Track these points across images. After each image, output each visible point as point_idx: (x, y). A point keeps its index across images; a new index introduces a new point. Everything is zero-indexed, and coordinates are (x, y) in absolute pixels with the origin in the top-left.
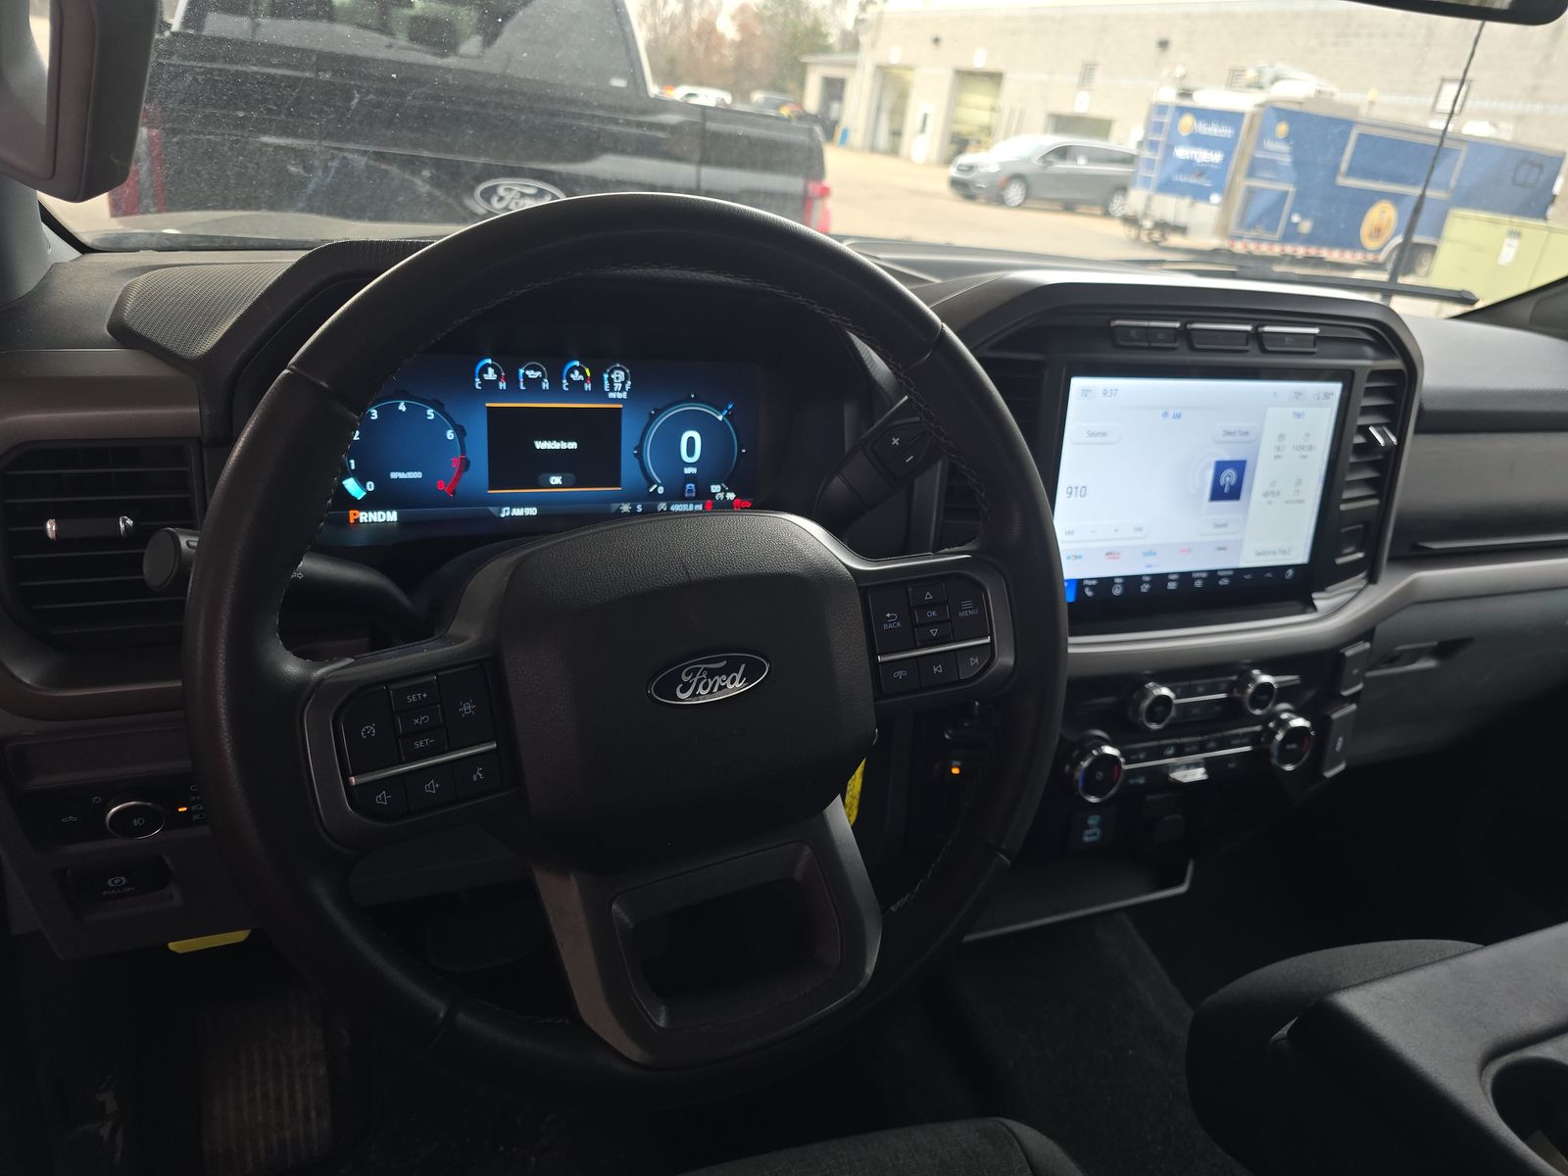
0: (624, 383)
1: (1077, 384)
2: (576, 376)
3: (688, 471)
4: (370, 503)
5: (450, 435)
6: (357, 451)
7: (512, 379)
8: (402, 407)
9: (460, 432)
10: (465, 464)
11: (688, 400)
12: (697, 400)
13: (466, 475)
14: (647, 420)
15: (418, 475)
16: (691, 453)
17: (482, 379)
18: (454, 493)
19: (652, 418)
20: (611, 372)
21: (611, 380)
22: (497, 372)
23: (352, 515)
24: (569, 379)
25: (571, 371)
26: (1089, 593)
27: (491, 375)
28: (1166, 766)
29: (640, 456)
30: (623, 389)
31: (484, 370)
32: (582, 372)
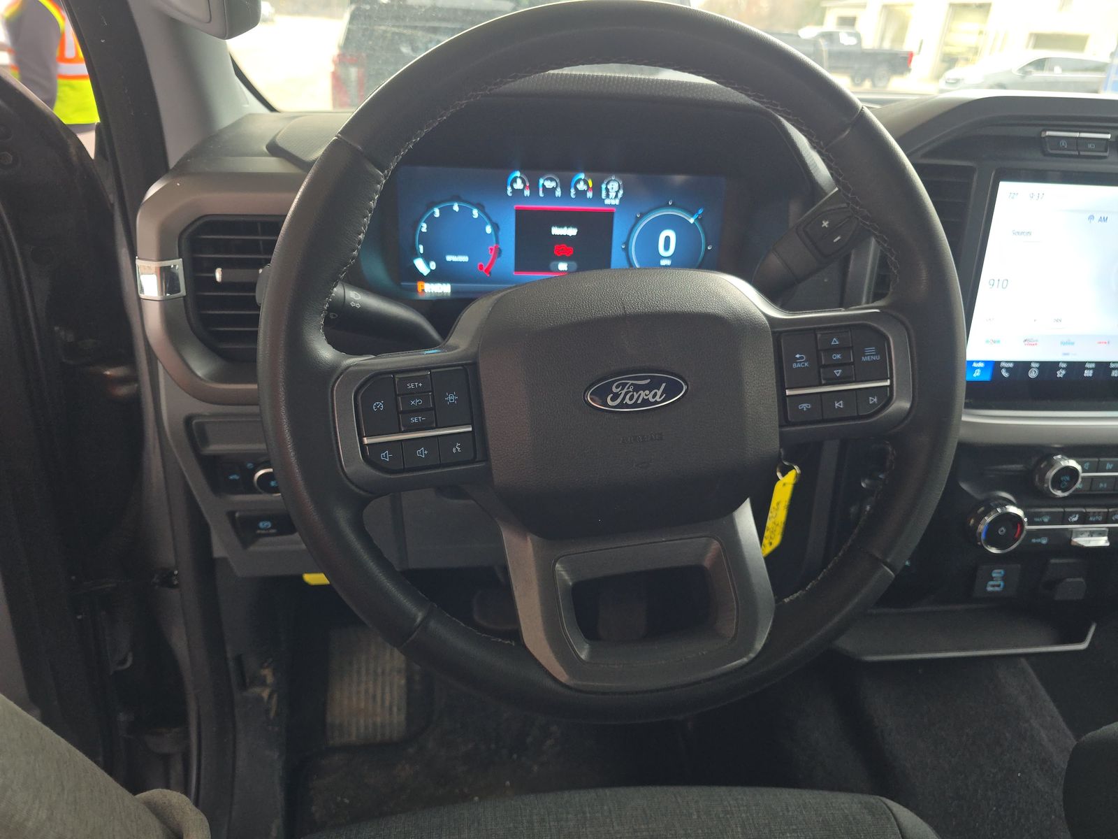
0: (617, 192)
1: (1005, 187)
2: (581, 186)
3: (663, 262)
4: (433, 277)
5: (489, 229)
6: (424, 238)
7: (534, 187)
8: (456, 208)
9: (496, 227)
10: (498, 252)
11: (666, 206)
12: (674, 206)
13: (498, 260)
14: (633, 221)
15: (465, 259)
16: (667, 247)
17: (512, 187)
18: (488, 270)
19: (638, 220)
20: (608, 184)
21: (607, 190)
22: (524, 182)
23: (420, 284)
24: (576, 189)
25: (578, 181)
26: (1005, 374)
27: (519, 185)
28: (1071, 531)
29: (627, 250)
30: (616, 196)
31: (514, 180)
32: (586, 183)
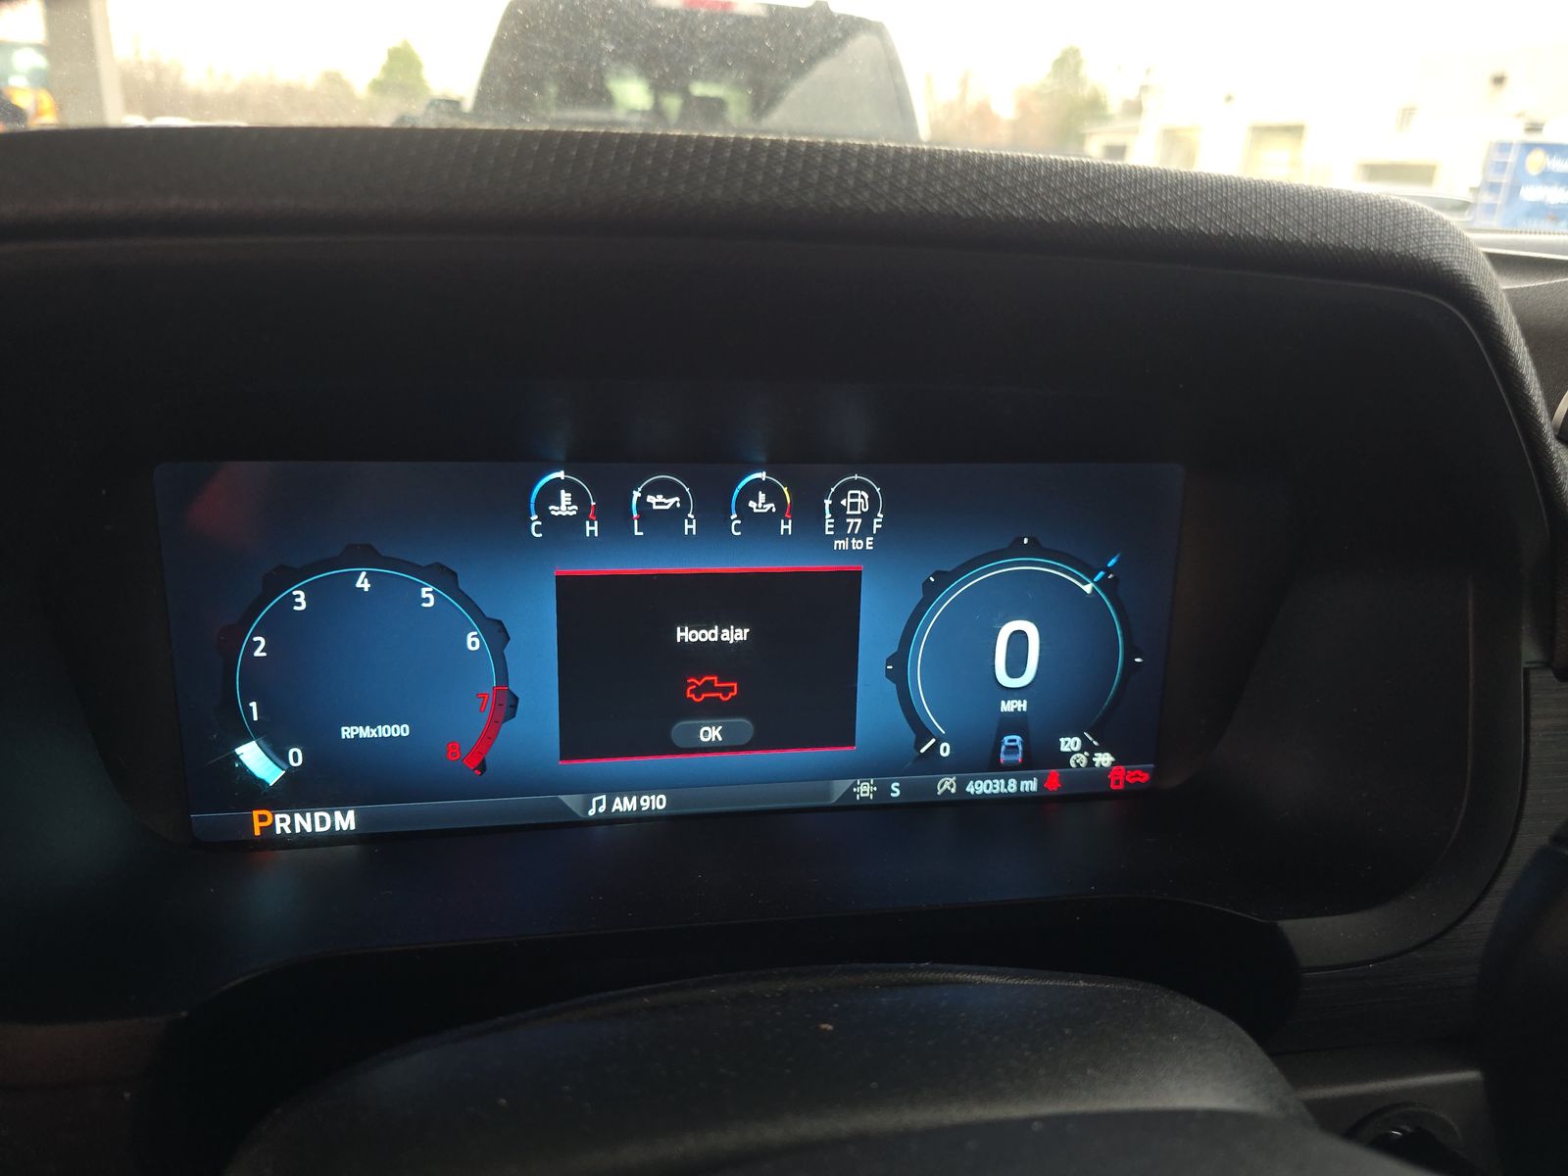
0: (868, 518)
2: (761, 504)
3: (1008, 706)
4: (297, 793)
5: (473, 641)
6: (259, 681)
7: (614, 514)
8: (363, 583)
9: (497, 634)
10: (506, 705)
11: (1015, 549)
12: (1037, 549)
13: (507, 728)
14: (918, 596)
15: (402, 730)
16: (1016, 667)
17: (544, 515)
18: (482, 767)
19: (930, 592)
20: (841, 493)
21: (838, 512)
22: (578, 498)
23: (259, 821)
24: (746, 510)
25: (751, 492)
27: (565, 506)
29: (897, 669)
30: (866, 529)
31: (551, 494)
32: (774, 495)
